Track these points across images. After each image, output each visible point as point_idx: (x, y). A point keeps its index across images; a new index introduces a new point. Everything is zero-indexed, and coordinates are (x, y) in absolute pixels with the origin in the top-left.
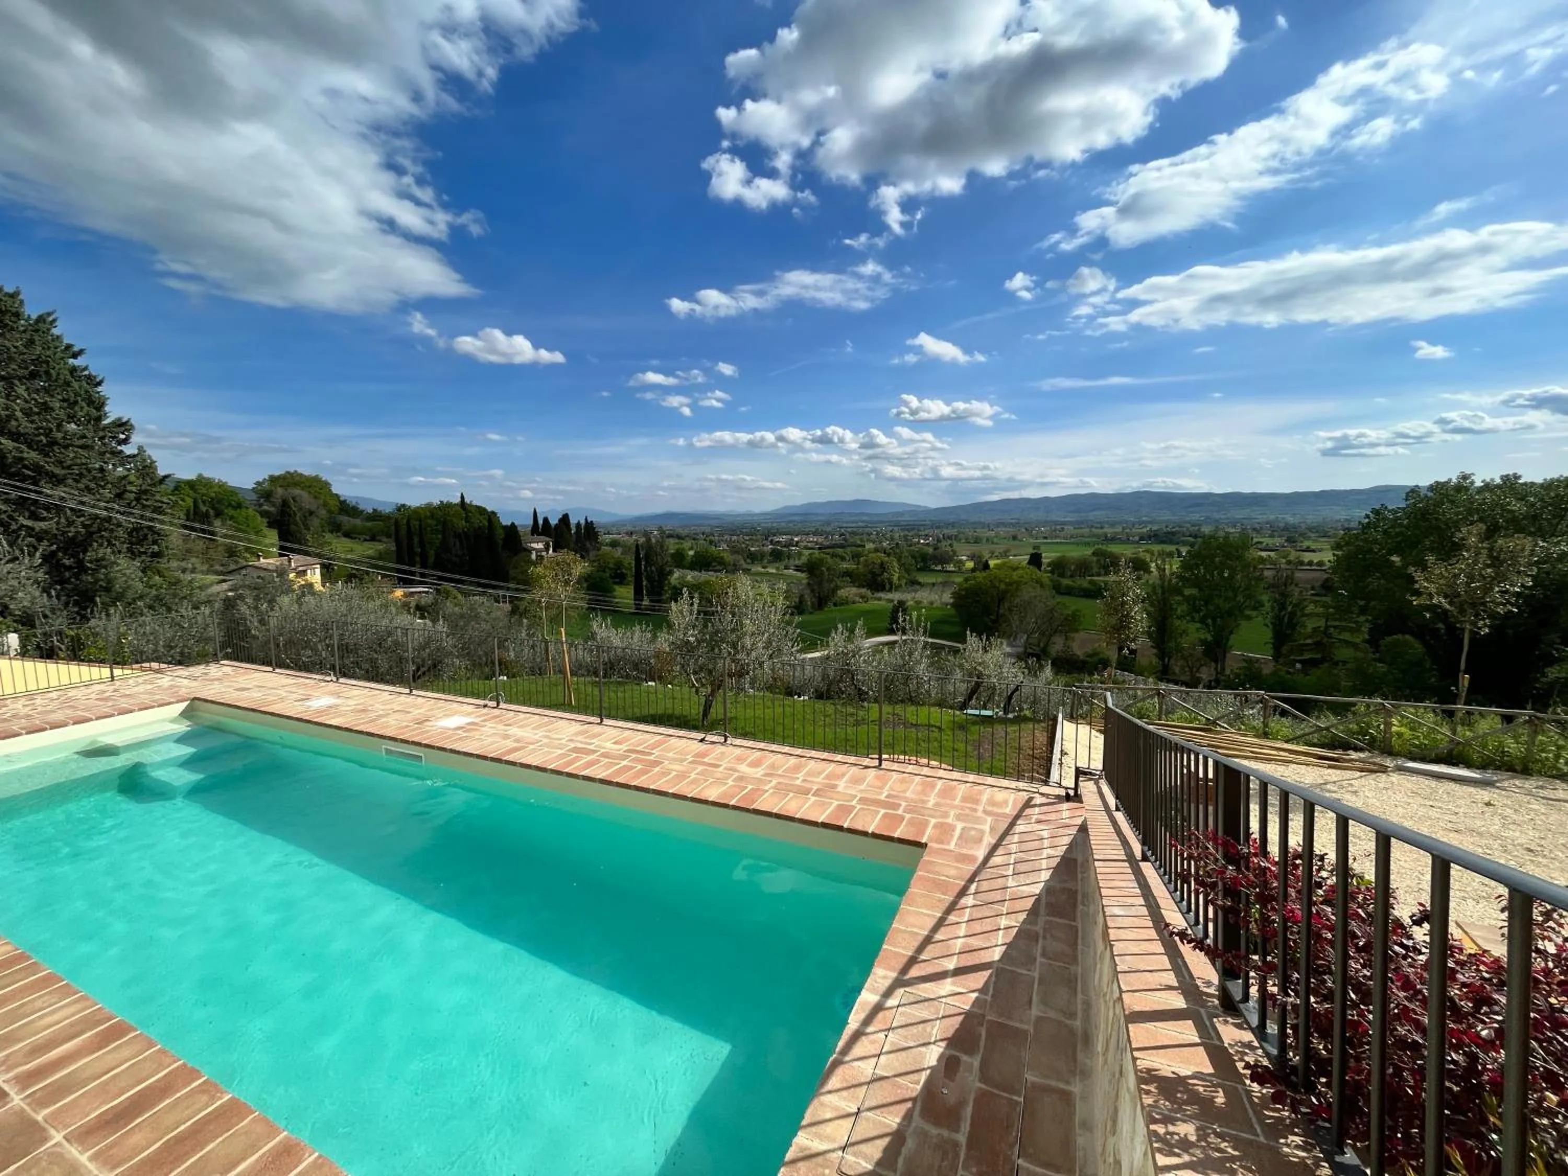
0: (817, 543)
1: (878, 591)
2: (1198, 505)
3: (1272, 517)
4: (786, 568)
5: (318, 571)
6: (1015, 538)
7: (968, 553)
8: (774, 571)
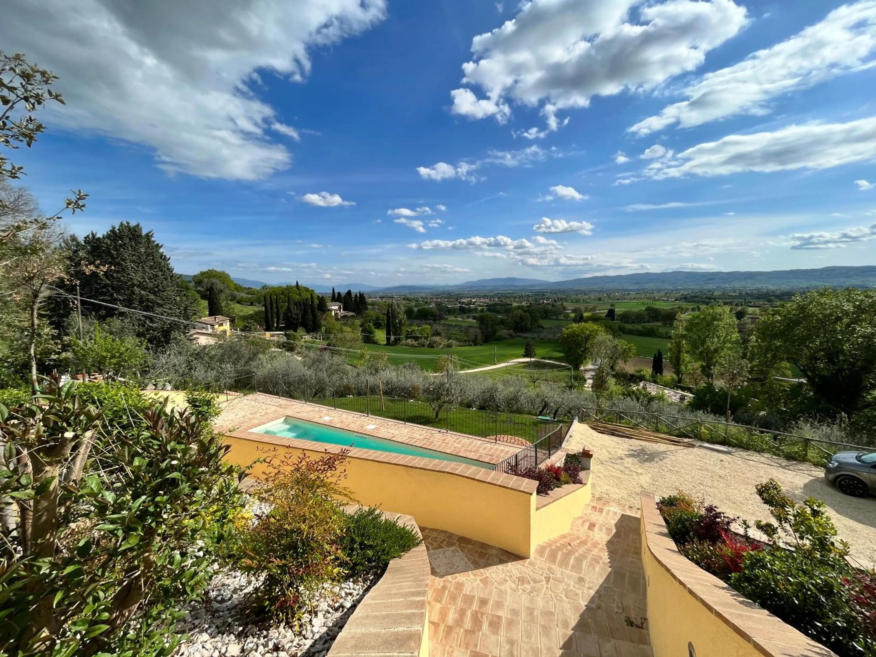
0: (485, 303)
1: (518, 332)
2: (712, 279)
3: (759, 286)
4: (468, 317)
5: (228, 323)
6: (600, 299)
7: (572, 308)
8: (461, 319)
